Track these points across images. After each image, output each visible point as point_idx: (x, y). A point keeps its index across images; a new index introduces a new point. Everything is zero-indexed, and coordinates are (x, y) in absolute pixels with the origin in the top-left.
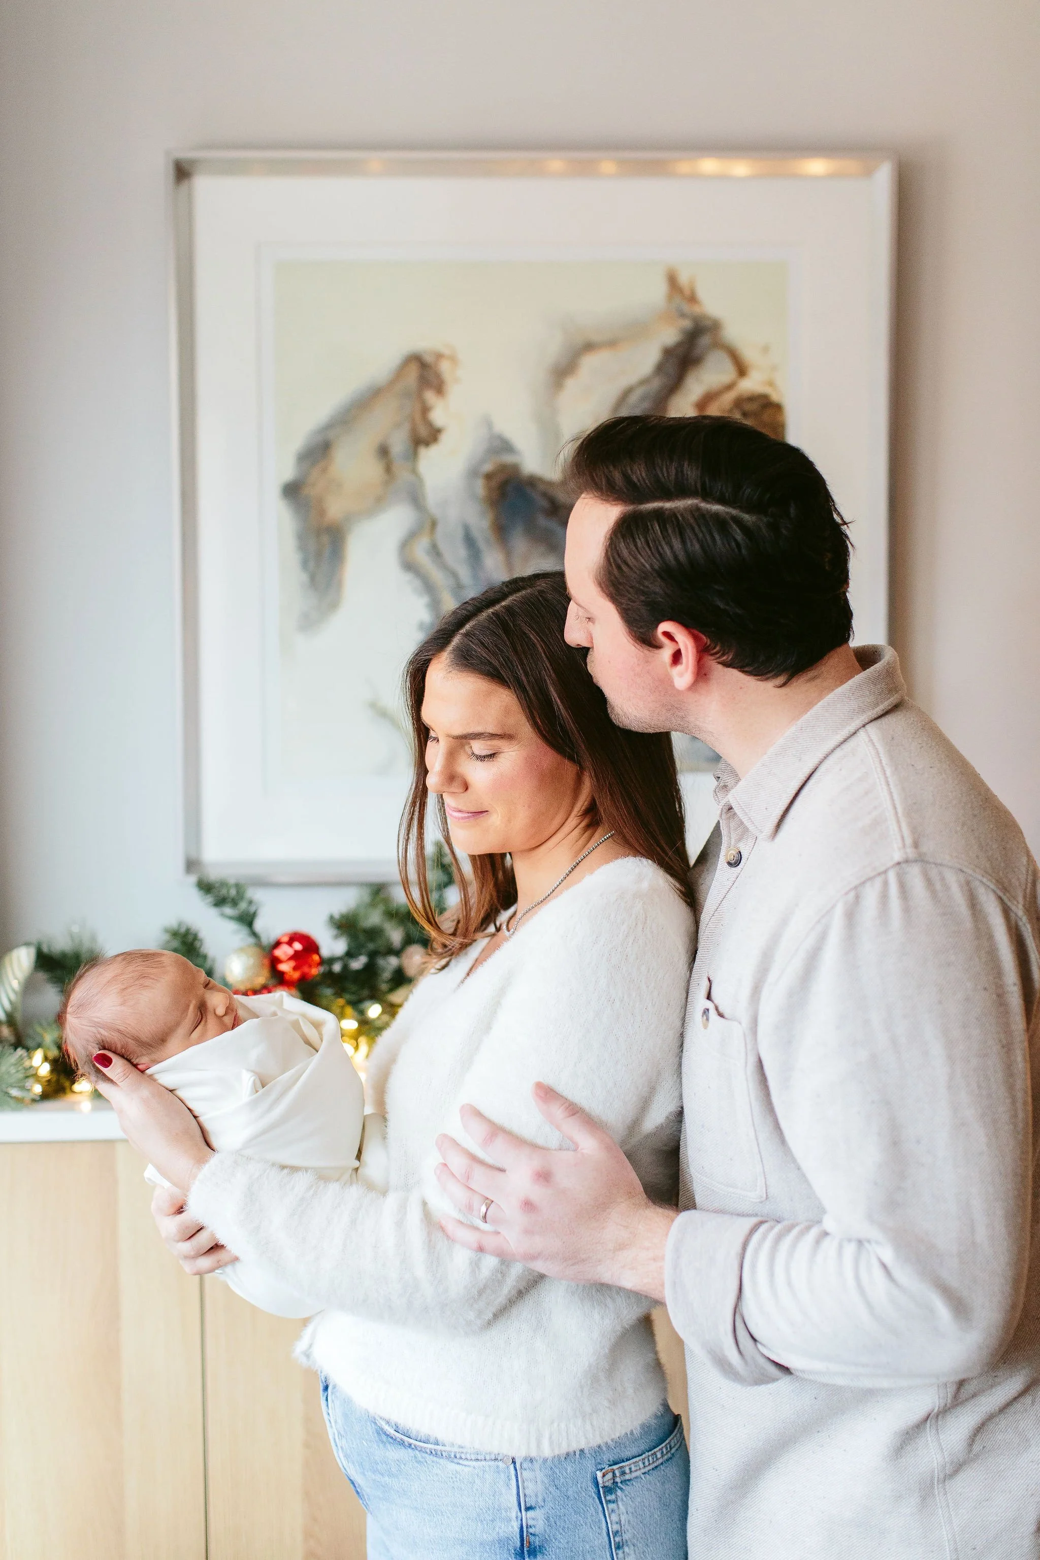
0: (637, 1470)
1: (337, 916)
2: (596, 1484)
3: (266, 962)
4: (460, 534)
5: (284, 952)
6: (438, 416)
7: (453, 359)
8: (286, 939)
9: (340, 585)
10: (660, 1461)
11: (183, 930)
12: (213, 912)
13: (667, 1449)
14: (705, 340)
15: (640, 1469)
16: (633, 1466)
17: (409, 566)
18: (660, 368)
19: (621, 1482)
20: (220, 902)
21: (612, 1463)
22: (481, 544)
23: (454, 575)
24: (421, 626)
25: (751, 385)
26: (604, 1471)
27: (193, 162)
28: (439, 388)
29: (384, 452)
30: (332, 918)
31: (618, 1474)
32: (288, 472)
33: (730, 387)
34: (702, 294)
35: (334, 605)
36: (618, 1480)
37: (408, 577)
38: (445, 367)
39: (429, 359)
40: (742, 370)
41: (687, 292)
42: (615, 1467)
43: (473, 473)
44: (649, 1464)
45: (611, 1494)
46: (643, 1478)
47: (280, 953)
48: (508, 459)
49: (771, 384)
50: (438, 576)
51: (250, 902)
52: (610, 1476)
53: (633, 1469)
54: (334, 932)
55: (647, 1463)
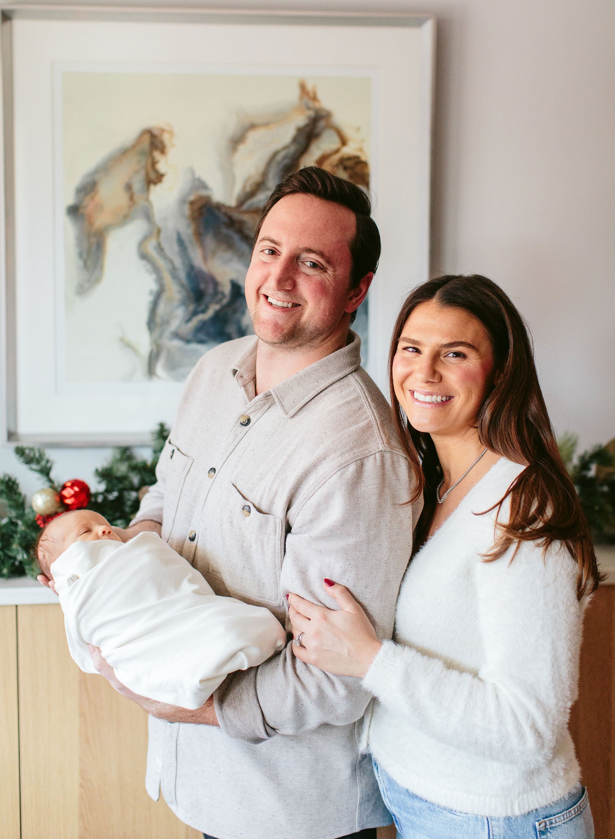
0: (559, 822)
1: (100, 469)
2: (535, 829)
3: (58, 499)
4: (175, 237)
5: (68, 492)
6: (161, 167)
7: (171, 133)
8: (69, 484)
9: (102, 267)
10: (574, 816)
11: (7, 479)
12: (25, 467)
13: (578, 808)
14: (322, 124)
15: (561, 821)
16: (557, 819)
17: (144, 256)
18: (295, 140)
19: (550, 828)
20: (29, 461)
21: (544, 817)
22: (187, 243)
23: (171, 262)
24: (151, 292)
25: (349, 150)
26: (540, 822)
27: (12, 12)
28: (163, 150)
29: (129, 187)
30: (97, 471)
31: (548, 823)
32: (70, 199)
33: (337, 151)
34: (320, 96)
35: (98, 280)
36: (548, 827)
37: (144, 263)
38: (166, 137)
39: (156, 132)
40: (344, 142)
41: (311, 95)
42: (546, 820)
43: (183, 201)
44: (567, 818)
45: (544, 835)
46: (563, 826)
47: (66, 493)
48: (204, 193)
49: (361, 150)
50: (161, 263)
51: (48, 461)
52: (543, 825)
53: (557, 821)
54: (98, 479)
55: (565, 817)
